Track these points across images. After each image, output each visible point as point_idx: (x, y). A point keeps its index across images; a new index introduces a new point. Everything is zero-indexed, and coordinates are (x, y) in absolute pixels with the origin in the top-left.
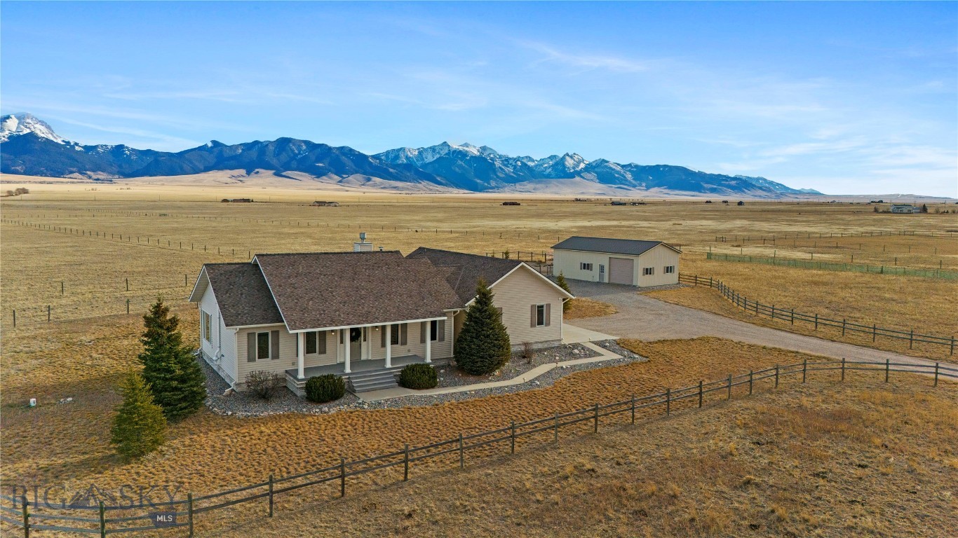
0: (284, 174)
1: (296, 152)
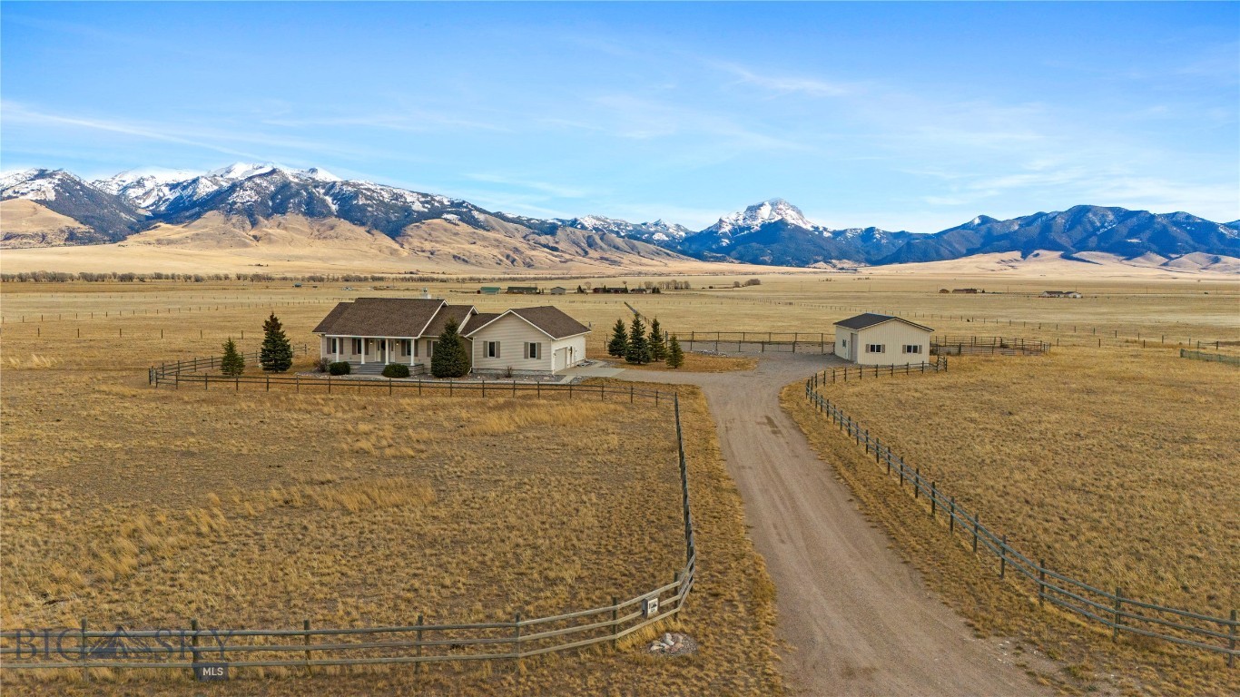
0: (1075, 255)
1: (1098, 224)
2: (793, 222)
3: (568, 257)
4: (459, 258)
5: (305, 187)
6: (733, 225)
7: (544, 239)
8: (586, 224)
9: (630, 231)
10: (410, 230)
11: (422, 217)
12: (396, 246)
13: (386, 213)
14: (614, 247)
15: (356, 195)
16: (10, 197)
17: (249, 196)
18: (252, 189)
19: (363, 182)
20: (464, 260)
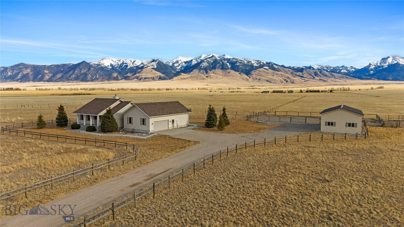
2: (402, 63)
3: (307, 79)
4: (268, 81)
5: (221, 60)
6: (375, 65)
7: (298, 73)
8: (315, 68)
9: (332, 69)
10: (253, 72)
11: (257, 68)
12: (248, 78)
13: (246, 67)
14: (325, 75)
15: (236, 62)
16: (146, 67)
17: (205, 64)
18: (206, 62)
19: (239, 58)
20: (270, 82)
